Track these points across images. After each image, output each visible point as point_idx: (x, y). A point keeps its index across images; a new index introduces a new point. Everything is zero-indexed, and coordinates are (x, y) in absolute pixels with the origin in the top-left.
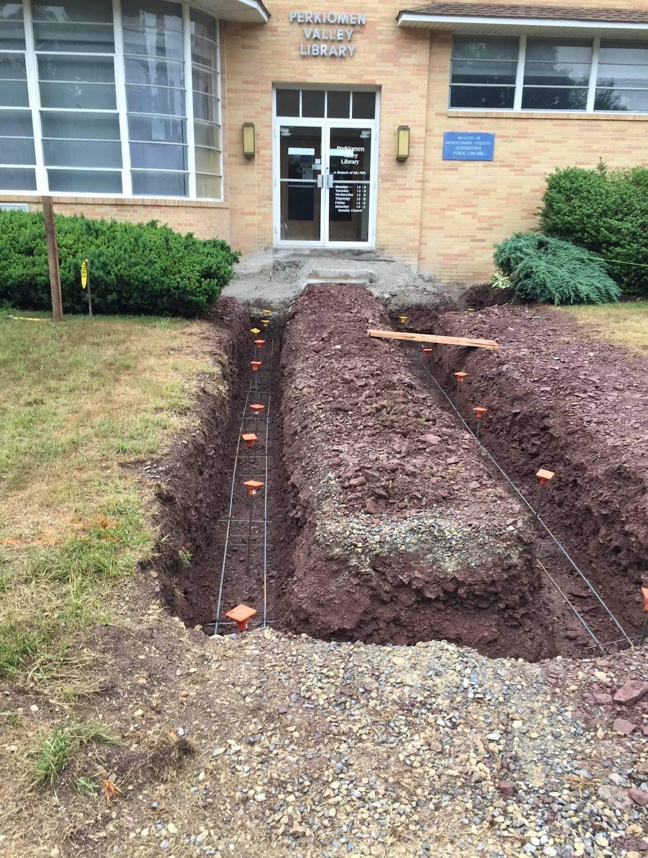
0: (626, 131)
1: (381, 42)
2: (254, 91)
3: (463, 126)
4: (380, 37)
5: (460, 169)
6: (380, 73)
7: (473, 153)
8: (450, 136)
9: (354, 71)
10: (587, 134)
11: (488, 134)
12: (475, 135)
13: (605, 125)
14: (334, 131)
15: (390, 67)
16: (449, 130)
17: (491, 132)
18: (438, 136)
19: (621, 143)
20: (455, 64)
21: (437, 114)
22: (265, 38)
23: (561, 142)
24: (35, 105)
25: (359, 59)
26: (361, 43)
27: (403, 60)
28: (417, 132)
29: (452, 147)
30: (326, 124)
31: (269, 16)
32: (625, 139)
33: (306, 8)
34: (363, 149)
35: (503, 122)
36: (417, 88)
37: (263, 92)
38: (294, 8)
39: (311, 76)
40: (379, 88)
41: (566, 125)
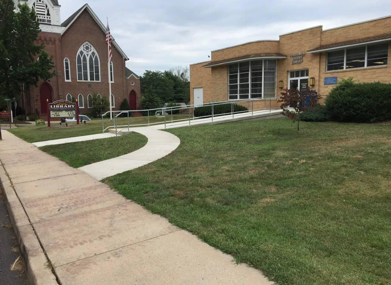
0: (376, 72)
1: (309, 58)
2: (283, 73)
3: (329, 76)
4: (308, 57)
5: (329, 87)
6: (308, 65)
7: (331, 82)
8: (326, 79)
9: (303, 66)
10: (364, 74)
11: (335, 77)
12: (332, 77)
13: (369, 71)
14: (301, 80)
15: (311, 64)
16: (326, 77)
17: (336, 76)
18: (323, 79)
19: (375, 75)
20: (328, 60)
21: (323, 73)
22: (286, 61)
23: (356, 77)
24: (238, 83)
25: (304, 62)
26: (304, 59)
27: (313, 61)
28: (317, 78)
29: (326, 81)
30: (299, 79)
31: (286, 56)
32: (375, 74)
33: (293, 53)
34: (307, 84)
35: (340, 73)
36: (317, 67)
37: (285, 73)
38: (291, 54)
39: (294, 68)
40: (308, 68)
41: (357, 72)
